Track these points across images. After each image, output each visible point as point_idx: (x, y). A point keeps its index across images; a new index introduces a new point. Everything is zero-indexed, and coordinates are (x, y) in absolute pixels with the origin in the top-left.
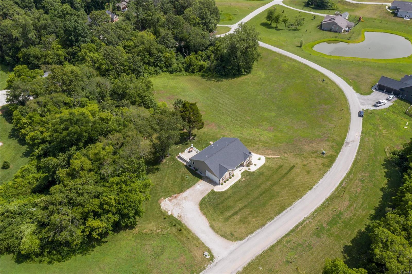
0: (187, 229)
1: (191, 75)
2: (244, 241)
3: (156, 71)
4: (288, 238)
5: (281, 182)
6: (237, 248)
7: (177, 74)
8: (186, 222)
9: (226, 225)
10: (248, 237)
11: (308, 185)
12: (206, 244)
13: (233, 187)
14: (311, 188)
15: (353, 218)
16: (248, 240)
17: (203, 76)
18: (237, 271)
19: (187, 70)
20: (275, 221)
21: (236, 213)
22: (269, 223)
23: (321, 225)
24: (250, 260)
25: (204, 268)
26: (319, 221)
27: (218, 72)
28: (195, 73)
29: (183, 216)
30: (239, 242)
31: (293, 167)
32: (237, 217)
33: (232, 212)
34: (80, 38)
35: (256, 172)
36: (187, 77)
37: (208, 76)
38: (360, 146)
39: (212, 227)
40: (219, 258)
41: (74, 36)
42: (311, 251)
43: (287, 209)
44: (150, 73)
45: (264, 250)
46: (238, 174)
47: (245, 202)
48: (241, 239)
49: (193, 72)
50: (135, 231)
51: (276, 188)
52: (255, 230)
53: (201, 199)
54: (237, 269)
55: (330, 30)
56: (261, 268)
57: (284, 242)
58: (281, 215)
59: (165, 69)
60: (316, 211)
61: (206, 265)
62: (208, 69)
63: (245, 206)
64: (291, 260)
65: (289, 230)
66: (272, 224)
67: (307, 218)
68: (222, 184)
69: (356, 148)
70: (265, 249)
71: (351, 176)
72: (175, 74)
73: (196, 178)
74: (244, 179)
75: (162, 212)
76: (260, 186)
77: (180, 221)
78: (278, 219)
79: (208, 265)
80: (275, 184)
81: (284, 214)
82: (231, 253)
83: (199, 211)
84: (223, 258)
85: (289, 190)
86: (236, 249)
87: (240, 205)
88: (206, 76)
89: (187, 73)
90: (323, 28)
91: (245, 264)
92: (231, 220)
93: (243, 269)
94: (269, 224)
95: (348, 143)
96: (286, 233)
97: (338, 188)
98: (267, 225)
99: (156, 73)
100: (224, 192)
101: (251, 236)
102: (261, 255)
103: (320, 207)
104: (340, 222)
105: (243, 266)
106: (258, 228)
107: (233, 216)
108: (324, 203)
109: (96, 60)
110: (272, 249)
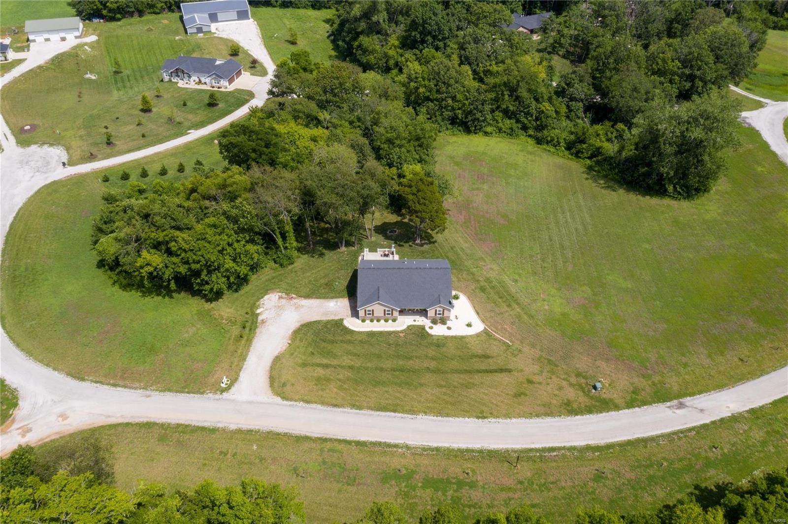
0: (249, 341)
1: (571, 159)
2: (285, 402)
3: (511, 129)
4: (340, 447)
5: (449, 376)
6: (264, 403)
7: (548, 148)
8: (261, 332)
9: (295, 369)
10: (297, 403)
11: (484, 408)
12: (242, 371)
13: (372, 334)
14: (484, 417)
15: (480, 508)
17: (590, 168)
18: (226, 425)
19: (569, 148)
20: (356, 413)
21: (326, 366)
23: (414, 472)
24: (257, 428)
25: (202, 393)
26: (418, 466)
27: (623, 172)
28: (580, 157)
29: (267, 324)
30: (278, 400)
31: (509, 371)
32: (321, 372)
34: (429, 39)
35: (434, 337)
36: (561, 161)
37: (598, 172)
38: (704, 426)
39: (277, 359)
41: (421, 33)
42: (345, 487)
43: (399, 412)
44: (500, 130)
45: (290, 432)
46: (404, 322)
47: (358, 363)
48: (284, 398)
49: (577, 155)
50: (208, 306)
51: (428, 378)
52: (316, 403)
53: (312, 320)
54: (230, 423)
56: (255, 447)
57: (329, 445)
58: (378, 413)
59: (531, 132)
60: (437, 449)
61: (208, 391)
62: (608, 160)
63: (351, 368)
64: (302, 471)
65: (357, 439)
66: (348, 413)
67: (407, 447)
68: (363, 321)
69: (685, 424)
70: (294, 432)
71: (589, 454)
72: (545, 146)
73: (345, 293)
74: (402, 335)
75: (255, 304)
76: (410, 358)
77: (256, 327)
78: (365, 415)
79: (210, 393)
80: (437, 371)
81: (385, 416)
82: (250, 402)
83: (291, 331)
84: (234, 400)
85: (445, 394)
86: (262, 403)
87: (346, 361)
88: (595, 171)
89: (567, 153)
92: (309, 369)
93: (236, 430)
94: (344, 410)
95: (681, 406)
96: (348, 439)
97: (531, 450)
98: (341, 409)
99: (511, 133)
100: (352, 332)
101: (300, 405)
102: (278, 434)
103: (453, 450)
104: (450, 493)
105: (240, 426)
106: (323, 403)
107: (318, 366)
108: (468, 450)
109: (413, 76)
110: (301, 439)
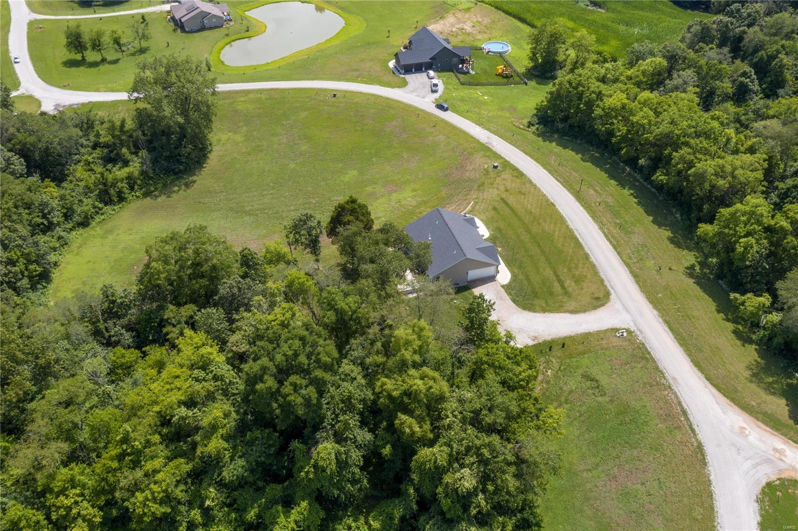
1: (123, 207)
5: (526, 222)
6: (621, 302)
7: (99, 220)
8: (549, 335)
9: (576, 298)
10: (608, 286)
11: (544, 203)
12: (602, 329)
13: (509, 265)
14: (553, 204)
15: (616, 199)
16: (612, 288)
17: (146, 195)
19: (108, 202)
20: (592, 254)
21: (560, 281)
22: (593, 259)
23: (616, 223)
26: (609, 222)
27: (168, 171)
28: (127, 198)
29: (536, 335)
30: (612, 297)
31: (502, 199)
32: (569, 283)
33: (556, 284)
36: (121, 215)
37: (157, 189)
38: (501, 138)
39: (573, 312)
40: (632, 324)
42: (649, 247)
43: (576, 236)
47: (545, 266)
48: (608, 293)
51: (535, 230)
52: (599, 276)
55: (203, 28)
56: (660, 295)
60: (592, 217)
61: (638, 341)
63: (552, 268)
64: (656, 268)
65: (613, 249)
66: (595, 258)
69: (503, 142)
71: (550, 168)
72: (94, 222)
73: (466, 293)
77: (545, 341)
78: (590, 251)
79: (638, 339)
80: (526, 227)
81: (584, 242)
82: (627, 311)
83: (535, 314)
85: (545, 221)
86: (622, 304)
87: (547, 272)
88: (154, 191)
89: (113, 207)
90: (187, 30)
91: (650, 306)
92: (569, 290)
95: (489, 143)
96: (616, 253)
97: (563, 185)
98: (595, 262)
101: (606, 283)
103: (587, 211)
104: (617, 209)
106: (596, 272)
107: (563, 285)
108: (582, 205)
